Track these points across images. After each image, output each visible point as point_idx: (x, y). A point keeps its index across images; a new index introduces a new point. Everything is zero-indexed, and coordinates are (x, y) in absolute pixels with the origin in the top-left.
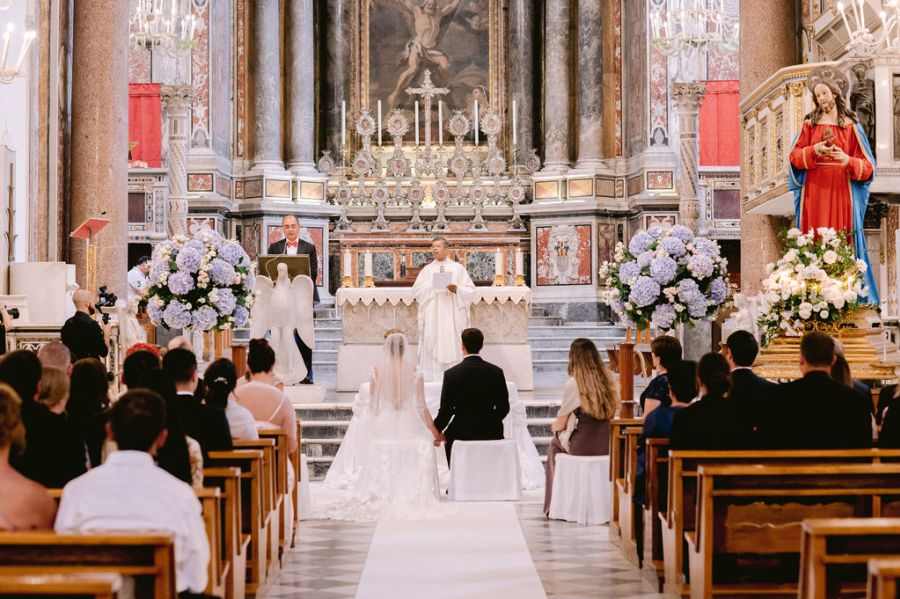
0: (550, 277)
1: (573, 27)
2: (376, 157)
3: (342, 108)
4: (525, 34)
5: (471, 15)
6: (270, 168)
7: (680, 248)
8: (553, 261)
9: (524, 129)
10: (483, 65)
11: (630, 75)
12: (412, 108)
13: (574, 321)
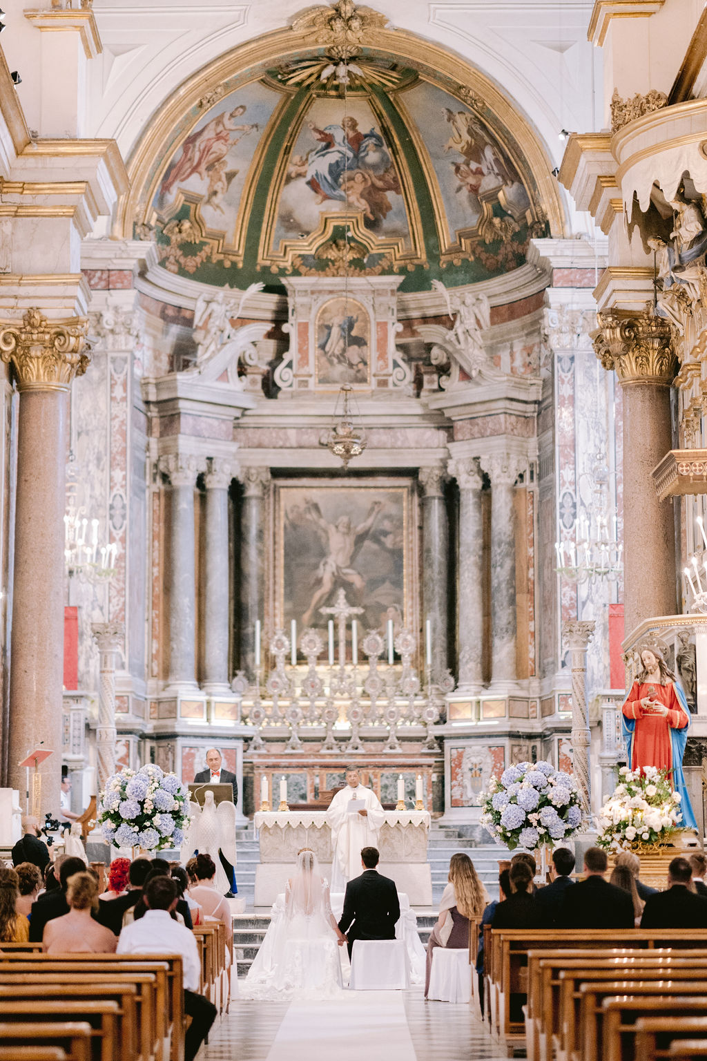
0: (464, 798)
1: (486, 547)
2: (290, 677)
3: (256, 628)
4: (440, 554)
5: (385, 534)
6: (185, 689)
7: (542, 780)
8: (467, 782)
9: (438, 649)
10: (398, 584)
11: (543, 598)
12: (326, 627)
13: (487, 842)
